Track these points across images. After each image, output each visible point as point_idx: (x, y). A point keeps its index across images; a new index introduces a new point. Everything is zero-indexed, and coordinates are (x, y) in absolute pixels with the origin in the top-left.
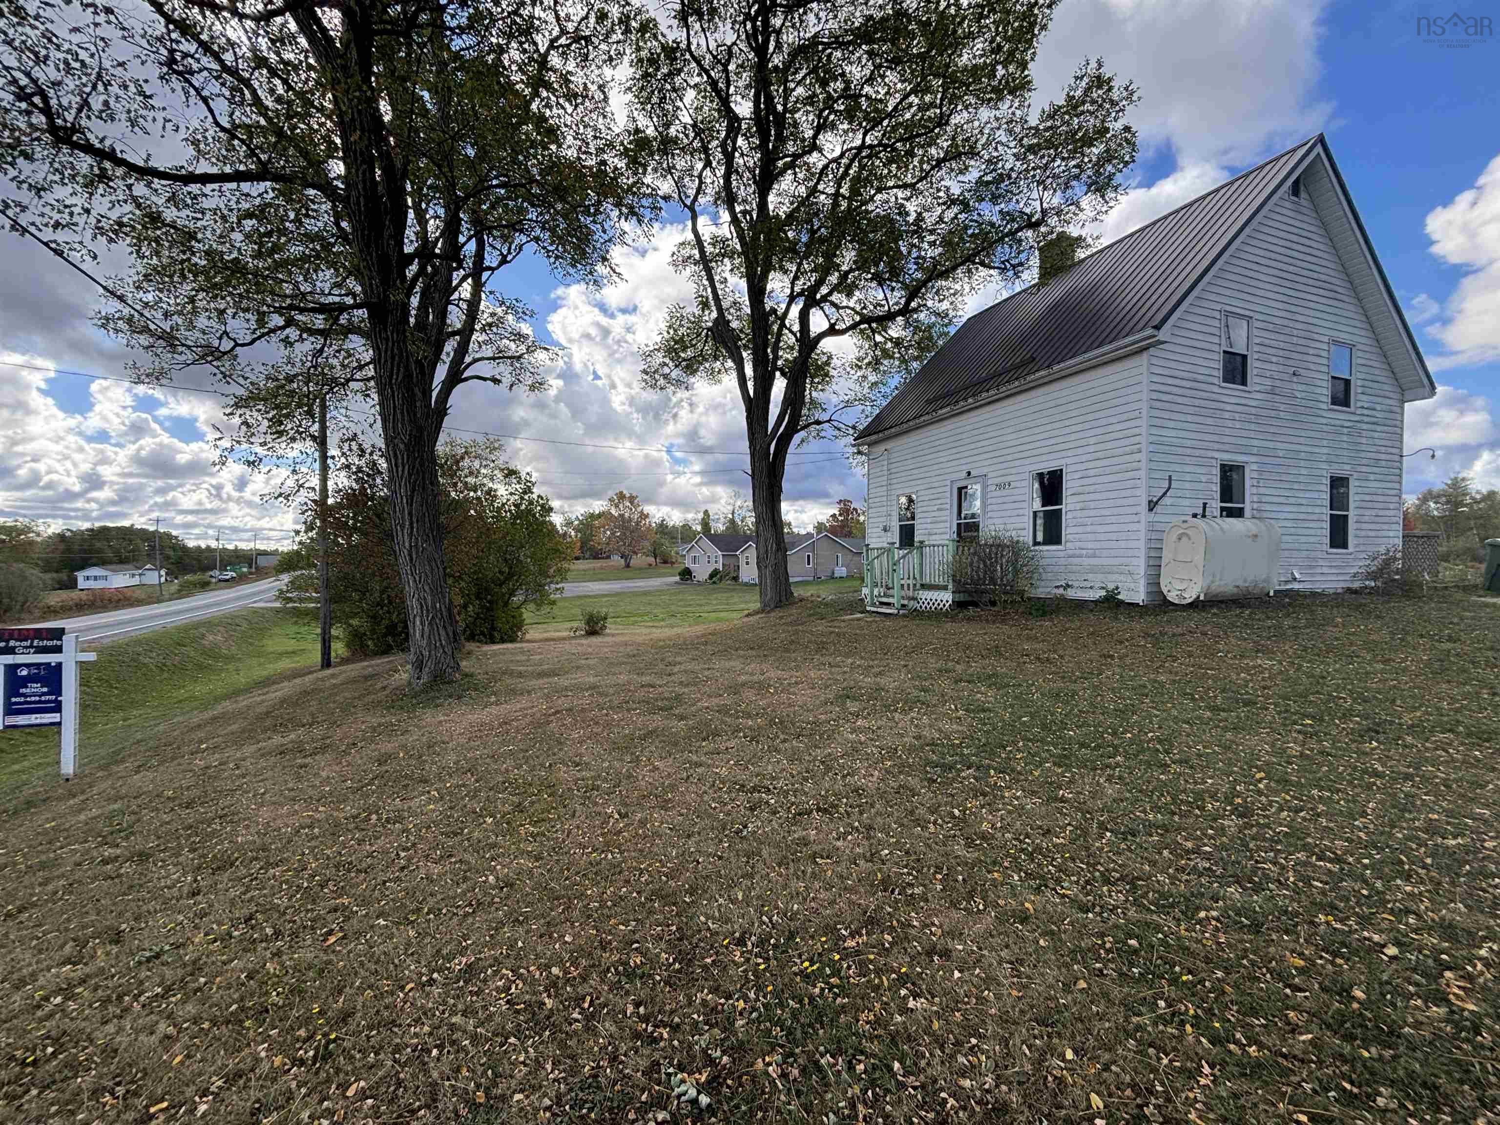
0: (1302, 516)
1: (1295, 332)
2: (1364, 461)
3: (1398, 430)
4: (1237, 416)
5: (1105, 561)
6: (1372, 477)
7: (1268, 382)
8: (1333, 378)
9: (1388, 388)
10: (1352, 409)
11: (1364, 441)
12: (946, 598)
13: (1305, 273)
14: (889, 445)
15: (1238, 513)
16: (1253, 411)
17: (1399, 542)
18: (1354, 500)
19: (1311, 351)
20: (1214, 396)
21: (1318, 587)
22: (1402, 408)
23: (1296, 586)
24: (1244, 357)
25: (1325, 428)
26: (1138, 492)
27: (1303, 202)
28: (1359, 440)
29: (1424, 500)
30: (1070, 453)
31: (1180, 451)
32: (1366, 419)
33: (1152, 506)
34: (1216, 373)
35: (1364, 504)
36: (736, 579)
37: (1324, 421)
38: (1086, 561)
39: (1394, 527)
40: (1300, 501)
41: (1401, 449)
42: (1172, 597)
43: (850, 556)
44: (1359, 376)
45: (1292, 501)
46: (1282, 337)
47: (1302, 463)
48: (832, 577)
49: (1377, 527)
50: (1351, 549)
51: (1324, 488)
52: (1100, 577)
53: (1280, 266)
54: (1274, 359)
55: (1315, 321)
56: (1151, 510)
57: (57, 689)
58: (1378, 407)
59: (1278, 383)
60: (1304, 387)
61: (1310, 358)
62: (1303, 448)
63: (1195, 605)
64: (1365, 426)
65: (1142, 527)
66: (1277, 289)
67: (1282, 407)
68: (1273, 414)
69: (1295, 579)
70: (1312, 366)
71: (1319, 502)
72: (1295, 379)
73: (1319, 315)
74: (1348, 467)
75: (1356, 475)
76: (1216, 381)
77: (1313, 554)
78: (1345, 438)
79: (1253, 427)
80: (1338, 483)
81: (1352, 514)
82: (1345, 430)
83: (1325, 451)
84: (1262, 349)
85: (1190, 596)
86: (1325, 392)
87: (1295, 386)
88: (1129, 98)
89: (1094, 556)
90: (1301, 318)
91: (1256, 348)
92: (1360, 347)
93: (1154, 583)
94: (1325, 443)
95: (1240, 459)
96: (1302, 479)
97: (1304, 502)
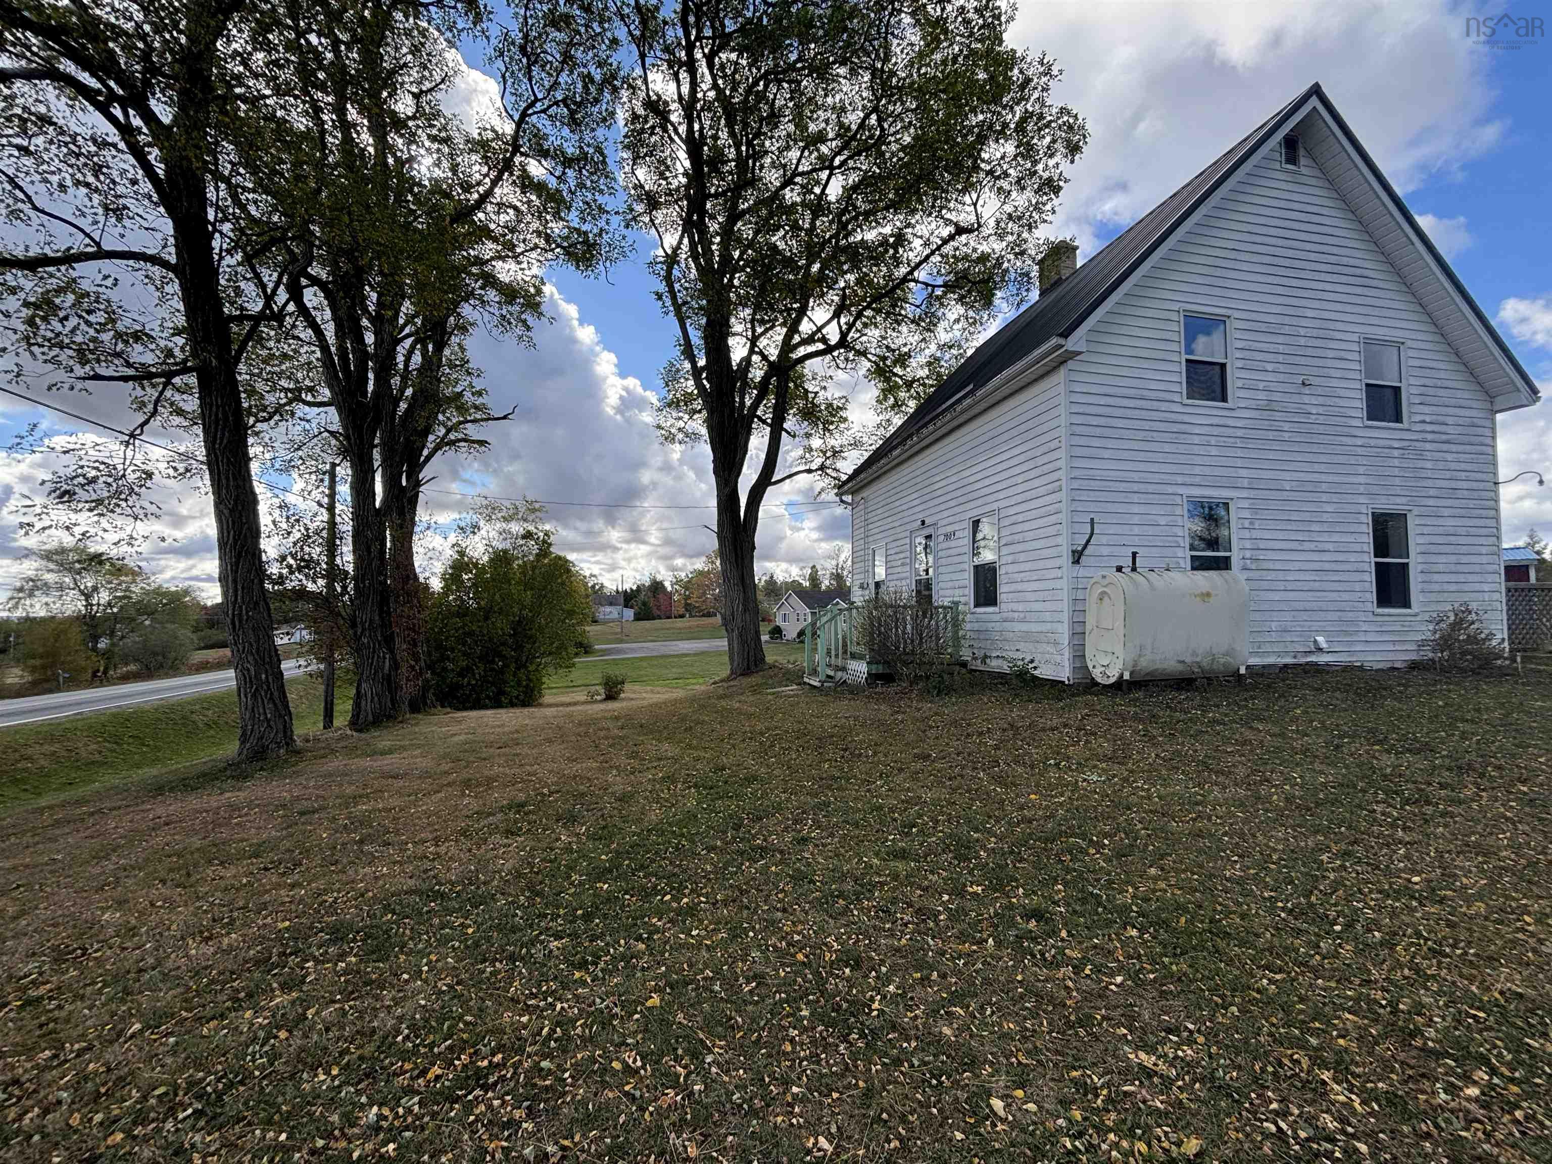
0: (1327, 566)
1: (1302, 332)
2: (1432, 492)
3: (1489, 450)
4: (1213, 441)
5: (1034, 627)
6: (1446, 512)
7: (1262, 395)
8: (1367, 385)
9: (1466, 394)
10: (1405, 425)
11: (1429, 465)
12: (863, 669)
13: (1313, 256)
14: (866, 493)
15: (1221, 564)
16: (1240, 433)
17: (1502, 598)
18: (1415, 543)
19: (1331, 354)
20: (1173, 417)
21: (1361, 660)
22: (1493, 421)
23: (1323, 659)
24: (1223, 366)
25: (1360, 451)
26: (1059, 540)
27: (1304, 170)
28: (1420, 464)
30: (1001, 495)
31: (1122, 486)
32: (1430, 437)
33: (1077, 557)
34: (1176, 388)
35: (1433, 548)
37: (1359, 442)
38: (1018, 627)
39: (1490, 578)
40: (1321, 546)
41: (1495, 474)
42: (1097, 674)
44: (1412, 381)
45: (1307, 546)
46: (1281, 339)
47: (1324, 498)
49: (1461, 578)
50: (1415, 607)
51: (1364, 528)
52: (1030, 646)
53: (1271, 250)
54: (1270, 367)
55: (1333, 316)
56: (1077, 562)
58: (1450, 420)
59: (1276, 397)
60: (1321, 400)
61: (1329, 363)
62: (1323, 478)
63: (1119, 686)
64: (1428, 446)
65: (1063, 584)
66: (1270, 279)
67: (1286, 427)
68: (1271, 435)
69: (1320, 650)
70: (1333, 373)
71: (1357, 547)
72: (1306, 390)
73: (1339, 307)
74: (1404, 500)
75: (1416, 511)
76: (1177, 398)
77: (1350, 616)
78: (1396, 462)
79: (1239, 453)
80: (1387, 522)
81: (1415, 562)
82: (1396, 453)
83: (1362, 479)
84: (1247, 354)
85: (1113, 674)
86: (1358, 404)
87: (1306, 399)
88: (1047, 73)
89: (1023, 621)
90: (1310, 313)
91: (1239, 354)
92: (1409, 343)
93: (1079, 655)
94: (1361, 470)
95: (1222, 494)
96: (1325, 517)
97: (1330, 547)
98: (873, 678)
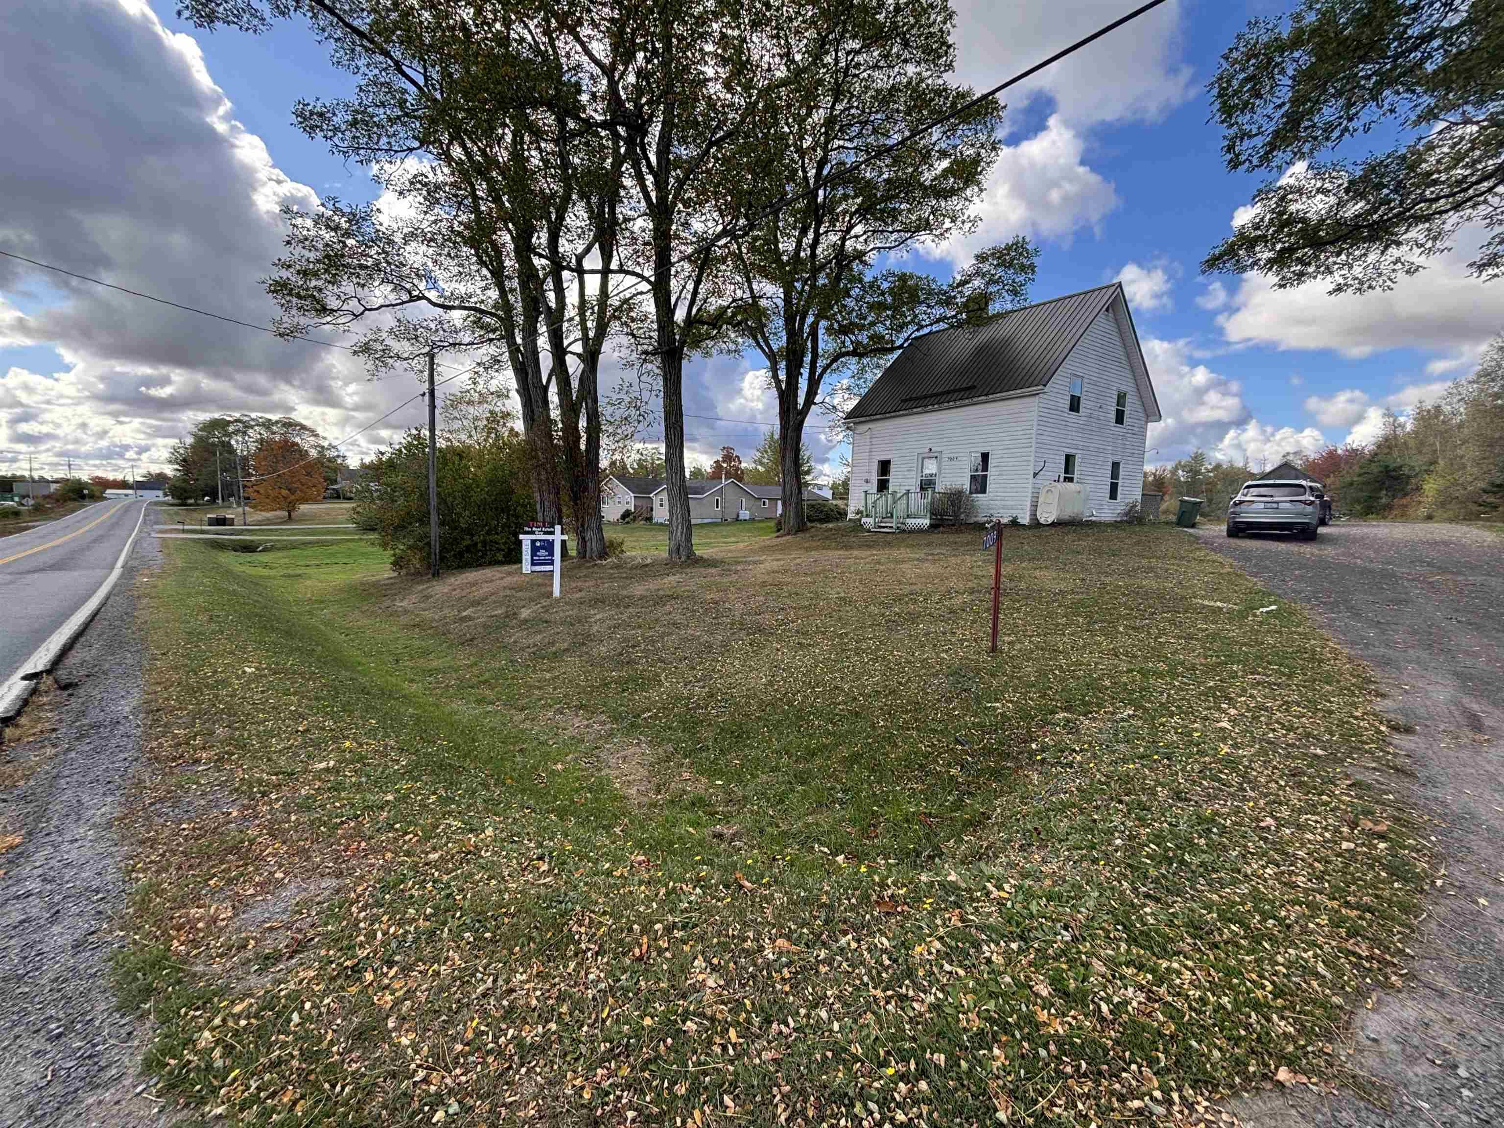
0: (1098, 482)
1: (1102, 385)
2: (1128, 454)
3: (1144, 438)
4: (1074, 429)
5: (1010, 503)
6: (1130, 462)
7: (1089, 411)
8: (1116, 409)
9: (1141, 415)
10: (1124, 426)
11: (1128, 443)
12: (926, 522)
14: (871, 425)
15: (1071, 480)
16: (1081, 426)
17: (1139, 498)
18: (1122, 474)
19: (1108, 395)
20: (1065, 419)
21: (1103, 519)
23: (1095, 517)
24: (1079, 398)
25: (1112, 436)
26: (1030, 467)
27: (1110, 315)
28: (1126, 443)
29: (1176, 469)
30: (993, 444)
31: (1049, 447)
32: (1130, 431)
33: (1035, 475)
34: (1066, 406)
35: (1126, 477)
36: (649, 519)
37: (1111, 432)
38: (1000, 502)
39: (1138, 489)
40: (1098, 474)
42: (1042, 521)
43: (752, 502)
44: (1129, 408)
45: (1094, 474)
46: (1096, 388)
47: (1100, 454)
48: (737, 519)
49: (1131, 489)
50: (1118, 500)
51: (1109, 468)
52: (1010, 511)
54: (1092, 399)
55: (1111, 379)
56: (1034, 477)
57: (552, 554)
58: (1136, 425)
59: (1093, 412)
60: (1103, 414)
61: (1107, 399)
62: (1101, 446)
63: (1053, 524)
65: (1030, 486)
66: (1097, 362)
67: (1094, 425)
68: (1090, 428)
69: (1093, 515)
70: (1107, 403)
71: (1106, 475)
72: (1100, 410)
73: (1113, 375)
74: (1120, 457)
75: (1123, 461)
76: (1066, 410)
77: (1101, 502)
78: (1120, 441)
79: (1081, 435)
80: (1116, 466)
81: (1120, 482)
82: (1120, 437)
83: (1111, 448)
84: (1087, 394)
85: (1050, 520)
86: (1112, 417)
87: (1100, 414)
89: (1005, 500)
91: (1085, 393)
92: (1130, 393)
93: (1034, 514)
94: (1111, 444)
95: (1073, 451)
96: (1100, 463)
97: (1100, 475)
98: (932, 526)
